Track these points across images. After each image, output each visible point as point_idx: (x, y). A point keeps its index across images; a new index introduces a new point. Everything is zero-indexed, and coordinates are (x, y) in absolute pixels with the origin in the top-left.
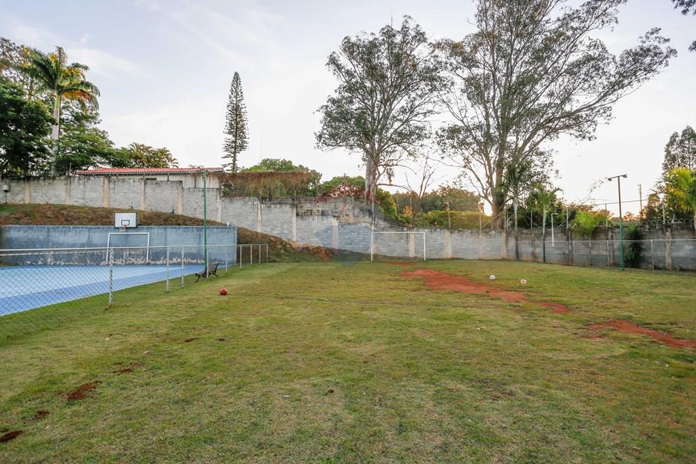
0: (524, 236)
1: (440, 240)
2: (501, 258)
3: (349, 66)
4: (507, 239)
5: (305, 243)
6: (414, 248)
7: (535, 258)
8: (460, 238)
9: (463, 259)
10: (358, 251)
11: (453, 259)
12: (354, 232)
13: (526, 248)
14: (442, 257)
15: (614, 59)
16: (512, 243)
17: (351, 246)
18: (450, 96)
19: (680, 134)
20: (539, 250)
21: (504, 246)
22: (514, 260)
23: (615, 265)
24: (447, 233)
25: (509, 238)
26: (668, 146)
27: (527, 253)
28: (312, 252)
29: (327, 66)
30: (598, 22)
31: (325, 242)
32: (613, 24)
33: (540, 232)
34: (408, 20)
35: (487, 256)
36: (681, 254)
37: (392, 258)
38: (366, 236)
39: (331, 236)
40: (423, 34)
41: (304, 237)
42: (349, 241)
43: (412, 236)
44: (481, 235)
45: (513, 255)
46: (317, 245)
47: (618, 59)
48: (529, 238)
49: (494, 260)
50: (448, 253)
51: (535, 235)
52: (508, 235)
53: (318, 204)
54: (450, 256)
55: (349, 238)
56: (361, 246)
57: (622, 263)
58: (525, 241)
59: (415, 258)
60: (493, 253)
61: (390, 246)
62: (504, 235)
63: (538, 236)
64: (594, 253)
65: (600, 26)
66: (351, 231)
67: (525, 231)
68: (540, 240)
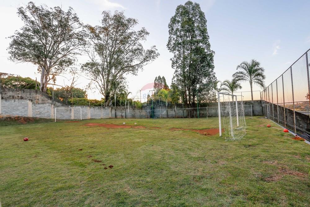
0: (118, 109)
1: (85, 111)
2: (109, 118)
3: (33, 19)
4: (111, 110)
5: (8, 115)
6: (73, 115)
7: (122, 117)
8: (93, 110)
9: (95, 119)
10: (44, 118)
11: (91, 119)
12: (42, 108)
13: (119, 114)
14: (86, 119)
15: (145, 51)
16: (113, 112)
17: (40, 115)
18: (89, 49)
19: (158, 77)
20: (124, 114)
21: (110, 113)
22: (114, 118)
23: (148, 118)
24: (88, 108)
25: (112, 110)
26: (155, 80)
27: (119, 115)
28: (14, 120)
29: (18, 14)
30: (141, 38)
31: (23, 114)
32: (145, 40)
33: (124, 108)
34: (71, 9)
35: (105, 117)
36: (163, 113)
37: (64, 120)
38: (48, 110)
39: (27, 110)
40: (77, 18)
41: (7, 111)
42: (39, 113)
43: (73, 110)
44: (102, 109)
45: (114, 116)
46: (17, 116)
47: (146, 51)
48: (120, 110)
49: (106, 119)
50: (89, 117)
51: (122, 108)
52: (112, 108)
53: (18, 93)
54: (89, 118)
55: (39, 111)
56: (46, 115)
57: (149, 117)
58: (118, 111)
59: (74, 119)
60: (106, 116)
61: (61, 114)
62: (110, 108)
63: (123, 109)
64: (142, 114)
65: (142, 40)
66: (40, 108)
67: (118, 107)
68: (124, 110)
